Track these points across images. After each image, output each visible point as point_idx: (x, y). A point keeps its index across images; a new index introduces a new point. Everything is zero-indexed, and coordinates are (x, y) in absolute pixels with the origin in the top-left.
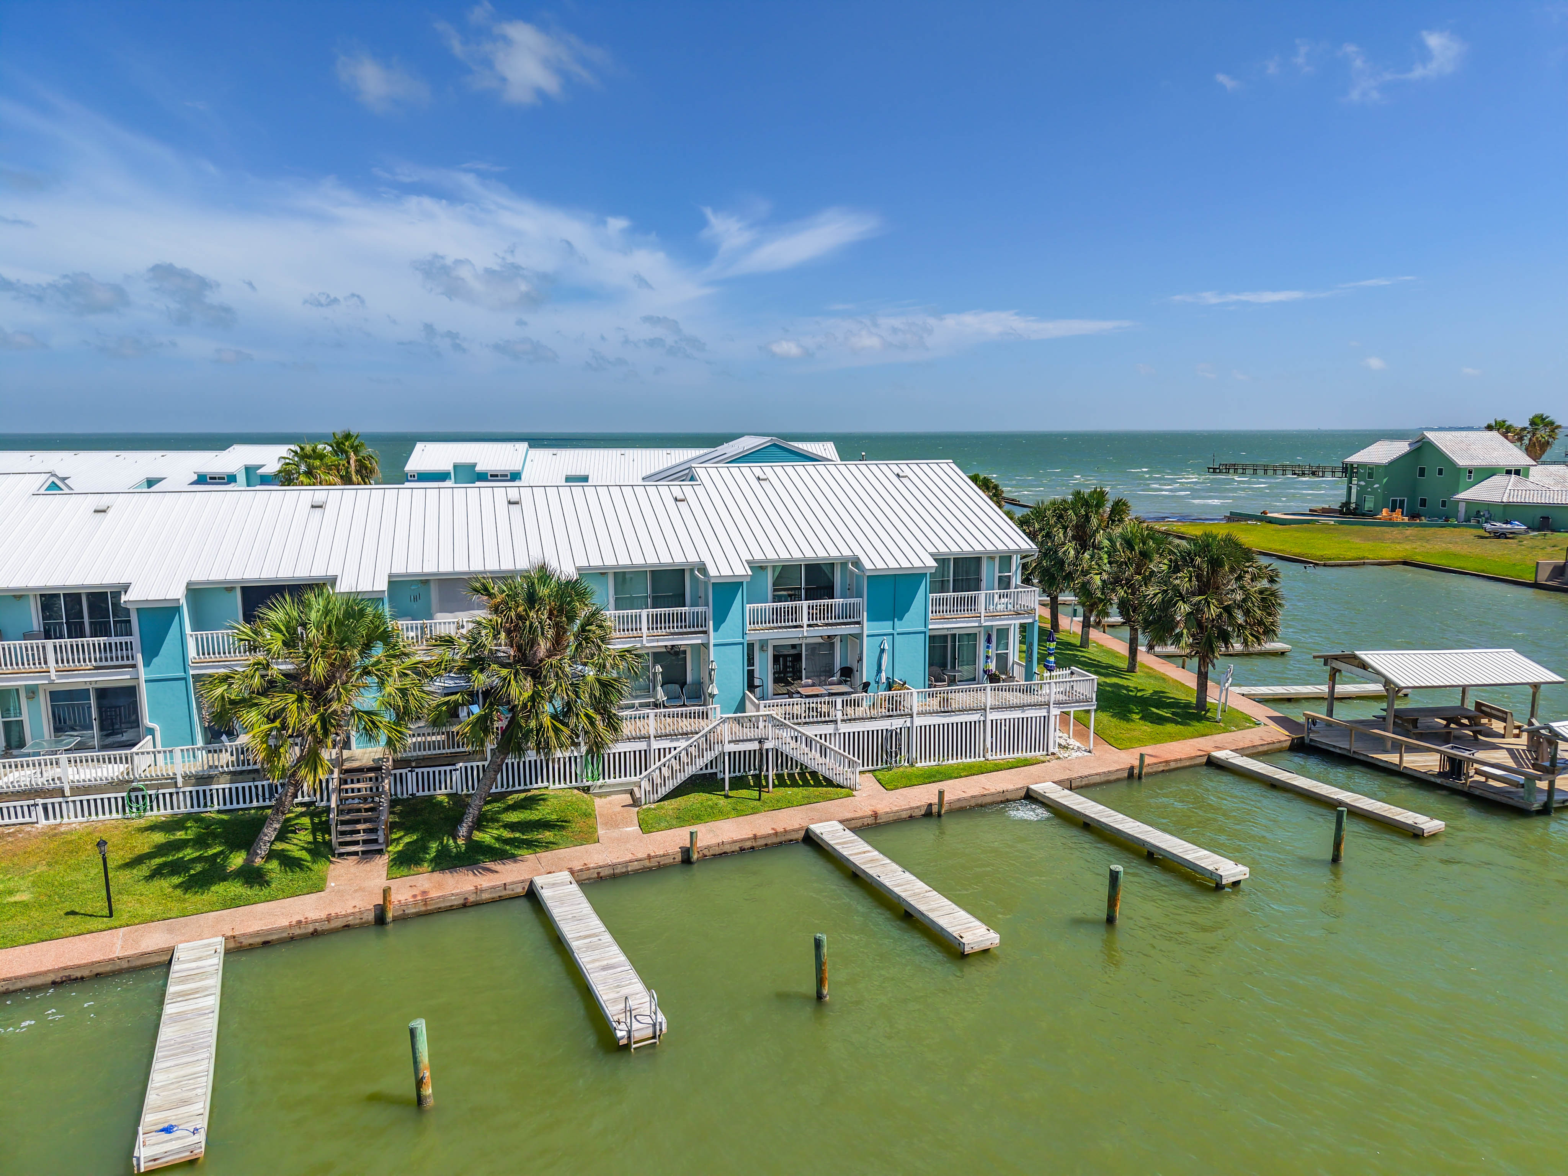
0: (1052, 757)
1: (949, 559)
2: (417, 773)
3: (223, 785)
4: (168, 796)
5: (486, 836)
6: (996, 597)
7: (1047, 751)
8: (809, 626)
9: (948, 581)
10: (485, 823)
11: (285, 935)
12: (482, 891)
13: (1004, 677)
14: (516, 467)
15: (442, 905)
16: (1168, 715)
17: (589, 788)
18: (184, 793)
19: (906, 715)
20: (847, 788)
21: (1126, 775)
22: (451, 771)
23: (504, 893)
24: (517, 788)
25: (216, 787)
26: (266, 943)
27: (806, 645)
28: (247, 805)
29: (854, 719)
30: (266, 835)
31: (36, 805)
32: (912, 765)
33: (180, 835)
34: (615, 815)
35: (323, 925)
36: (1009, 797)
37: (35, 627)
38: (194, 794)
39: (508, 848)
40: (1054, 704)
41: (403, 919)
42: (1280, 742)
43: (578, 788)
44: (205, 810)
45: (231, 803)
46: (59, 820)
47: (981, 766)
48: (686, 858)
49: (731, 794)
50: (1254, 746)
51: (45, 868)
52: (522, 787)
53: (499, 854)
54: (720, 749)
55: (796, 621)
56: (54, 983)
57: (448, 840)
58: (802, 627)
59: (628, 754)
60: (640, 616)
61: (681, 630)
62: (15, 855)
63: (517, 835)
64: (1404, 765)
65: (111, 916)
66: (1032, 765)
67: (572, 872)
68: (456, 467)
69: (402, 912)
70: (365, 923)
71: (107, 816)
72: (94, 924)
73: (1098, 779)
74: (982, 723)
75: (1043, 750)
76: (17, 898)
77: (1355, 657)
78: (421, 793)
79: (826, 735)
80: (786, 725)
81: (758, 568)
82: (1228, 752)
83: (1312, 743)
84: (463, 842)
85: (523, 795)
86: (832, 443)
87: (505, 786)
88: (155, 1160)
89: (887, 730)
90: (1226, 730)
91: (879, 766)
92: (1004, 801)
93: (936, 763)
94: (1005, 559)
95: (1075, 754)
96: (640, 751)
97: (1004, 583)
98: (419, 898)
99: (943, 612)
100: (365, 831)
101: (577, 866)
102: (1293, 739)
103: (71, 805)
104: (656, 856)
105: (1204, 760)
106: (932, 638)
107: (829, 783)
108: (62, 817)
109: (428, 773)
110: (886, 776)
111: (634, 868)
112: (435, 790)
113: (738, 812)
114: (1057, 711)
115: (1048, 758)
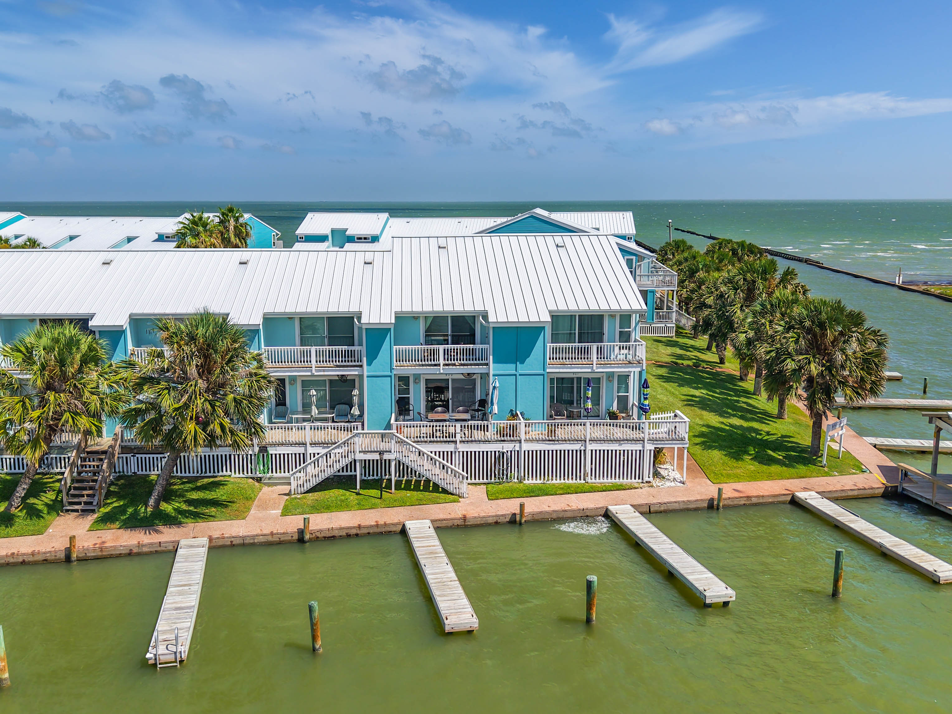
0: (645, 484)
1: (575, 315)
2: (138, 458)
3: (8, 456)
5: (169, 506)
6: (617, 349)
7: (643, 479)
8: (444, 365)
9: (575, 333)
10: (174, 498)
11: (3, 561)
12: (143, 546)
14: (375, 232)
15: (114, 553)
16: (781, 457)
17: (261, 478)
19: (515, 441)
20: (456, 495)
21: (706, 505)
22: (161, 458)
23: (159, 549)
24: (208, 474)
25: (5, 456)
27: (453, 380)
29: (472, 441)
30: (18, 492)
32: (520, 482)
34: (269, 501)
35: (29, 558)
36: (588, 514)
39: (180, 516)
40: (648, 440)
41: (83, 559)
42: (872, 488)
43: (253, 478)
45: (15, 469)
47: (578, 487)
48: (301, 538)
50: (842, 490)
52: (211, 474)
53: (171, 521)
54: (353, 457)
55: (434, 361)
57: (142, 507)
58: (439, 365)
59: (290, 456)
60: (310, 351)
61: (342, 364)
63: (191, 508)
66: (624, 490)
67: (211, 539)
68: (333, 231)
69: (84, 555)
70: (59, 559)
73: (676, 506)
74: (582, 452)
75: (639, 479)
78: (140, 473)
79: (439, 452)
80: (405, 442)
81: (410, 318)
82: (813, 493)
83: (904, 492)
84: (152, 510)
85: (212, 480)
86: (631, 214)
87: (200, 472)
89: (499, 451)
90: (827, 474)
91: (493, 480)
92: (583, 516)
93: (542, 481)
94: (625, 317)
95: (668, 484)
96: (300, 454)
97: (625, 337)
98: (97, 546)
99: (562, 359)
100: (88, 496)
101: (216, 534)
102: (887, 488)
104: (278, 534)
105: (789, 498)
106: (561, 380)
107: (445, 491)
109: (145, 458)
110: (493, 488)
111: (259, 541)
112: (150, 471)
113: (360, 507)
114: (652, 447)
115: (642, 485)
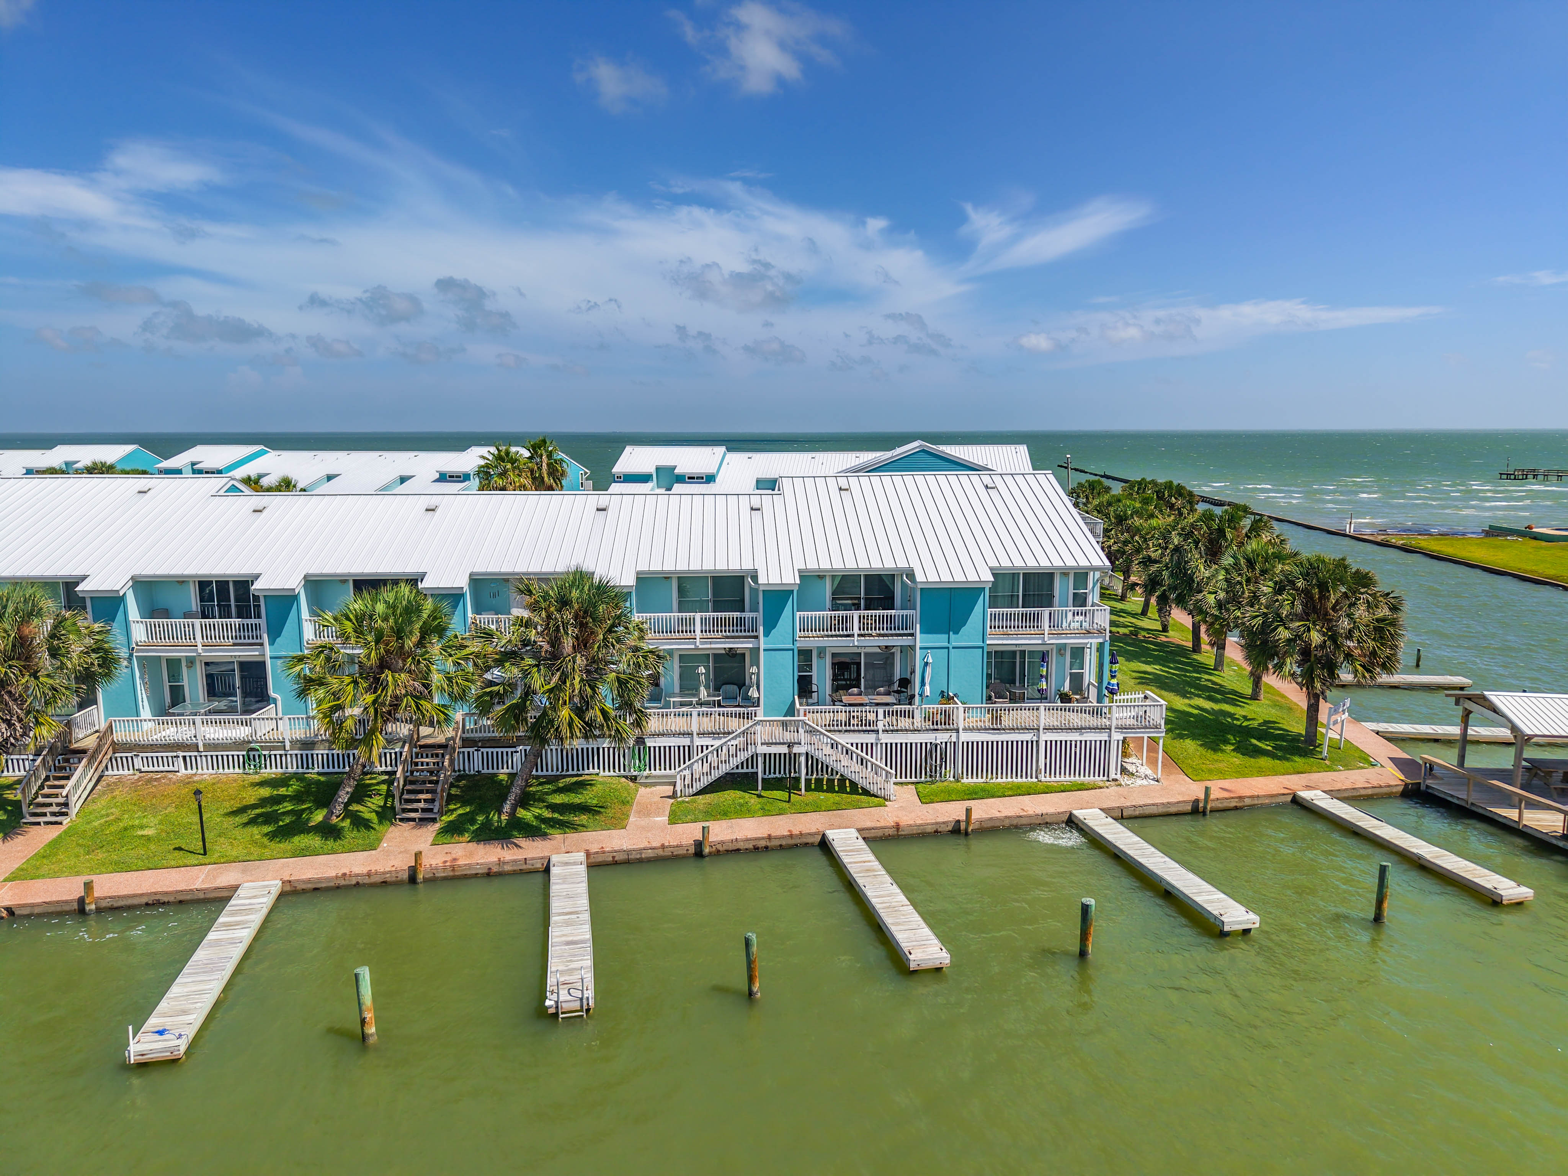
0: (1112, 783)
1: (1019, 574)
2: (482, 753)
3: (321, 751)
4: (278, 757)
5: (528, 814)
6: (1070, 615)
7: (1108, 776)
8: (859, 635)
9: (1018, 596)
10: (532, 802)
11: (332, 884)
12: (504, 863)
13: (1078, 697)
14: (712, 470)
15: (469, 872)
16: (1269, 748)
17: (636, 777)
18: (291, 755)
19: (951, 730)
20: (881, 798)
21: (1189, 808)
22: (512, 752)
23: (524, 867)
24: (570, 772)
25: (317, 752)
26: (316, 889)
27: (866, 654)
28: (341, 770)
29: (897, 730)
30: (340, 797)
31: (177, 757)
32: (958, 781)
33: (283, 791)
34: (651, 805)
35: (364, 879)
36: (1048, 821)
37: (194, 609)
38: (299, 756)
39: (543, 826)
40: (1116, 728)
41: (433, 880)
42: (1389, 786)
43: (626, 777)
44: (307, 771)
45: (328, 767)
46: (195, 771)
47: (1030, 787)
48: (699, 852)
49: (763, 793)
50: (1353, 789)
51: (173, 810)
52: (575, 772)
53: (532, 832)
54: (753, 750)
55: (846, 630)
56: (147, 904)
57: (494, 815)
58: (853, 635)
59: (672, 749)
60: (694, 619)
61: (733, 634)
62: (154, 797)
63: (556, 815)
64: (1525, 823)
65: (205, 854)
66: (1087, 790)
67: (588, 854)
68: (658, 469)
69: (432, 875)
70: (400, 881)
71: (231, 770)
72: (193, 859)
73: (1154, 810)
74: (1035, 743)
75: (1104, 776)
76: (145, 832)
77: (1484, 698)
78: (485, 771)
79: (862, 744)
80: (818, 731)
82: (1319, 793)
83: (1430, 791)
84: (507, 818)
85: (575, 779)
86: (1026, 447)
87: (560, 770)
88: (138, 1054)
89: (931, 743)
90: (1331, 769)
91: (923, 779)
92: (1045, 823)
93: (984, 780)
94: (1081, 576)
95: (1139, 782)
97: (1080, 600)
98: (448, 864)
99: (1004, 627)
100: (426, 801)
101: (594, 848)
102: (1406, 785)
103: (204, 758)
104: (670, 846)
105: (1289, 798)
106: (999, 654)
107: (866, 792)
108: (197, 768)
109: (492, 752)
110: (925, 789)
111: (647, 855)
112: (498, 769)
113: (765, 812)
114: (1120, 737)
115: (1108, 784)
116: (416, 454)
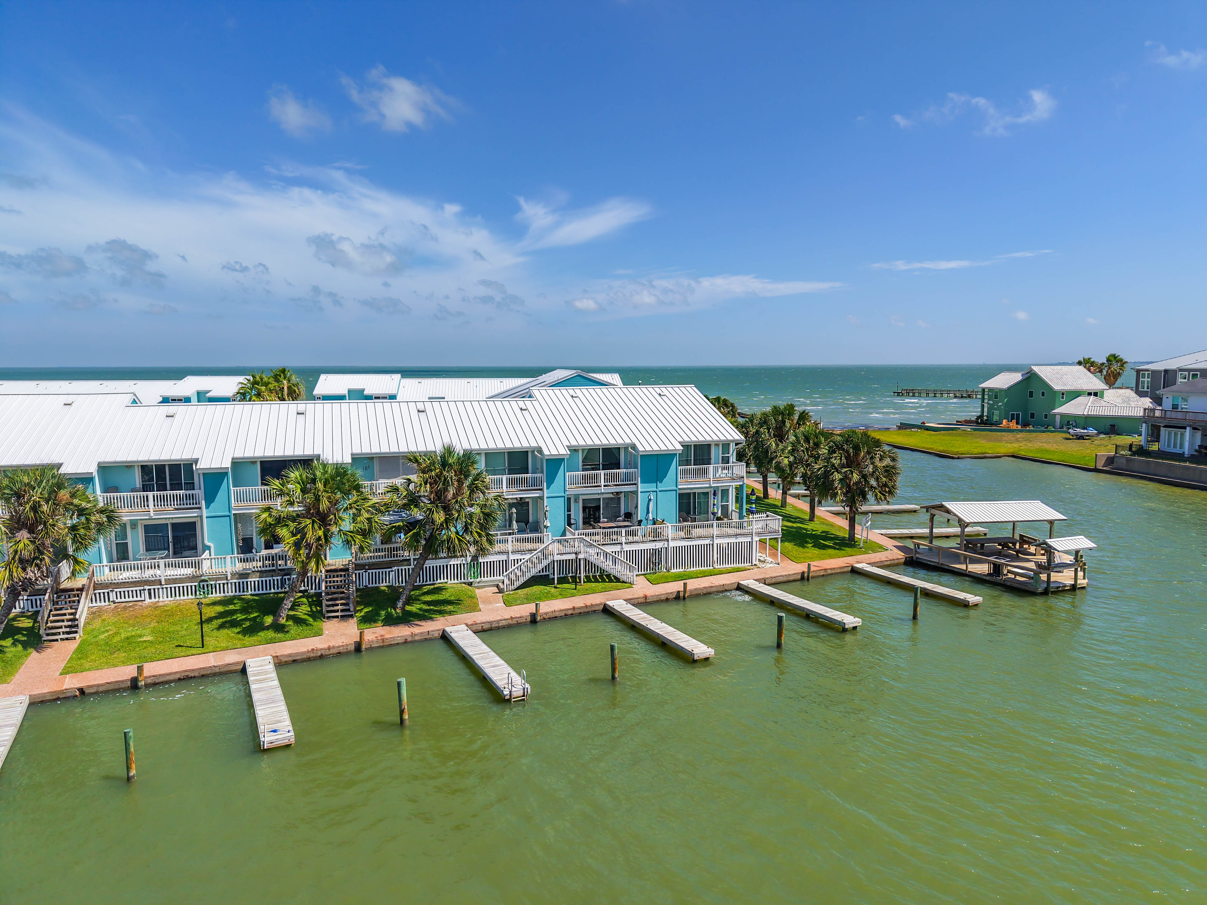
0: (755, 567)
1: (691, 445)
2: (369, 573)
3: (254, 579)
4: (222, 585)
5: (413, 608)
6: (720, 470)
7: (751, 563)
8: (605, 486)
9: (691, 460)
10: (412, 601)
11: (305, 656)
12: (415, 635)
13: (726, 519)
14: (393, 392)
15: (393, 643)
16: (831, 544)
17: (471, 583)
18: (231, 583)
19: (664, 540)
20: (628, 583)
21: (800, 577)
22: (389, 572)
23: (428, 637)
24: (428, 583)
25: (250, 580)
26: (294, 661)
27: (603, 498)
28: (268, 591)
29: (633, 542)
30: (286, 605)
31: (144, 590)
32: (668, 571)
33: (231, 607)
34: (489, 598)
35: (326, 652)
36: (727, 588)
37: (138, 486)
38: (237, 584)
39: (427, 614)
40: (755, 534)
41: (370, 649)
42: (898, 559)
43: (465, 583)
44: (243, 594)
45: (259, 590)
46: (157, 599)
47: (710, 572)
48: (534, 620)
49: (558, 586)
50: (882, 561)
51: (156, 624)
52: (432, 582)
53: (423, 616)
54: (551, 560)
55: (597, 483)
56: (179, 679)
57: (391, 610)
58: (601, 487)
59: (495, 562)
60: (502, 479)
61: (527, 488)
62: (136, 617)
63: (432, 607)
64: (969, 570)
65: (203, 647)
66: (742, 571)
67: (469, 626)
68: (349, 391)
69: (370, 646)
70: (349, 651)
71: (186, 597)
72: (194, 651)
73: (781, 579)
74: (711, 545)
75: (749, 563)
76: (145, 639)
77: (942, 506)
78: (371, 585)
79: (615, 552)
81: (574, 450)
82: (865, 564)
83: (918, 560)
84: (400, 611)
85: (432, 587)
86: (618, 375)
87: (421, 581)
88: (271, 743)
89: (652, 549)
90: (865, 553)
91: (648, 571)
92: (723, 590)
93: (683, 570)
94: (726, 446)
95: (769, 565)
96: (503, 561)
97: (726, 460)
98: (379, 639)
99: (687, 478)
100: (342, 604)
101: (470, 622)
102: (906, 558)
103: (165, 590)
104: (516, 618)
105: (850, 569)
107: (618, 580)
108: (159, 597)
109: (376, 572)
110: (653, 577)
111: (502, 624)
112: (379, 583)
113: (563, 596)
114: (757, 539)
115: (752, 567)
116: (135, 383)
